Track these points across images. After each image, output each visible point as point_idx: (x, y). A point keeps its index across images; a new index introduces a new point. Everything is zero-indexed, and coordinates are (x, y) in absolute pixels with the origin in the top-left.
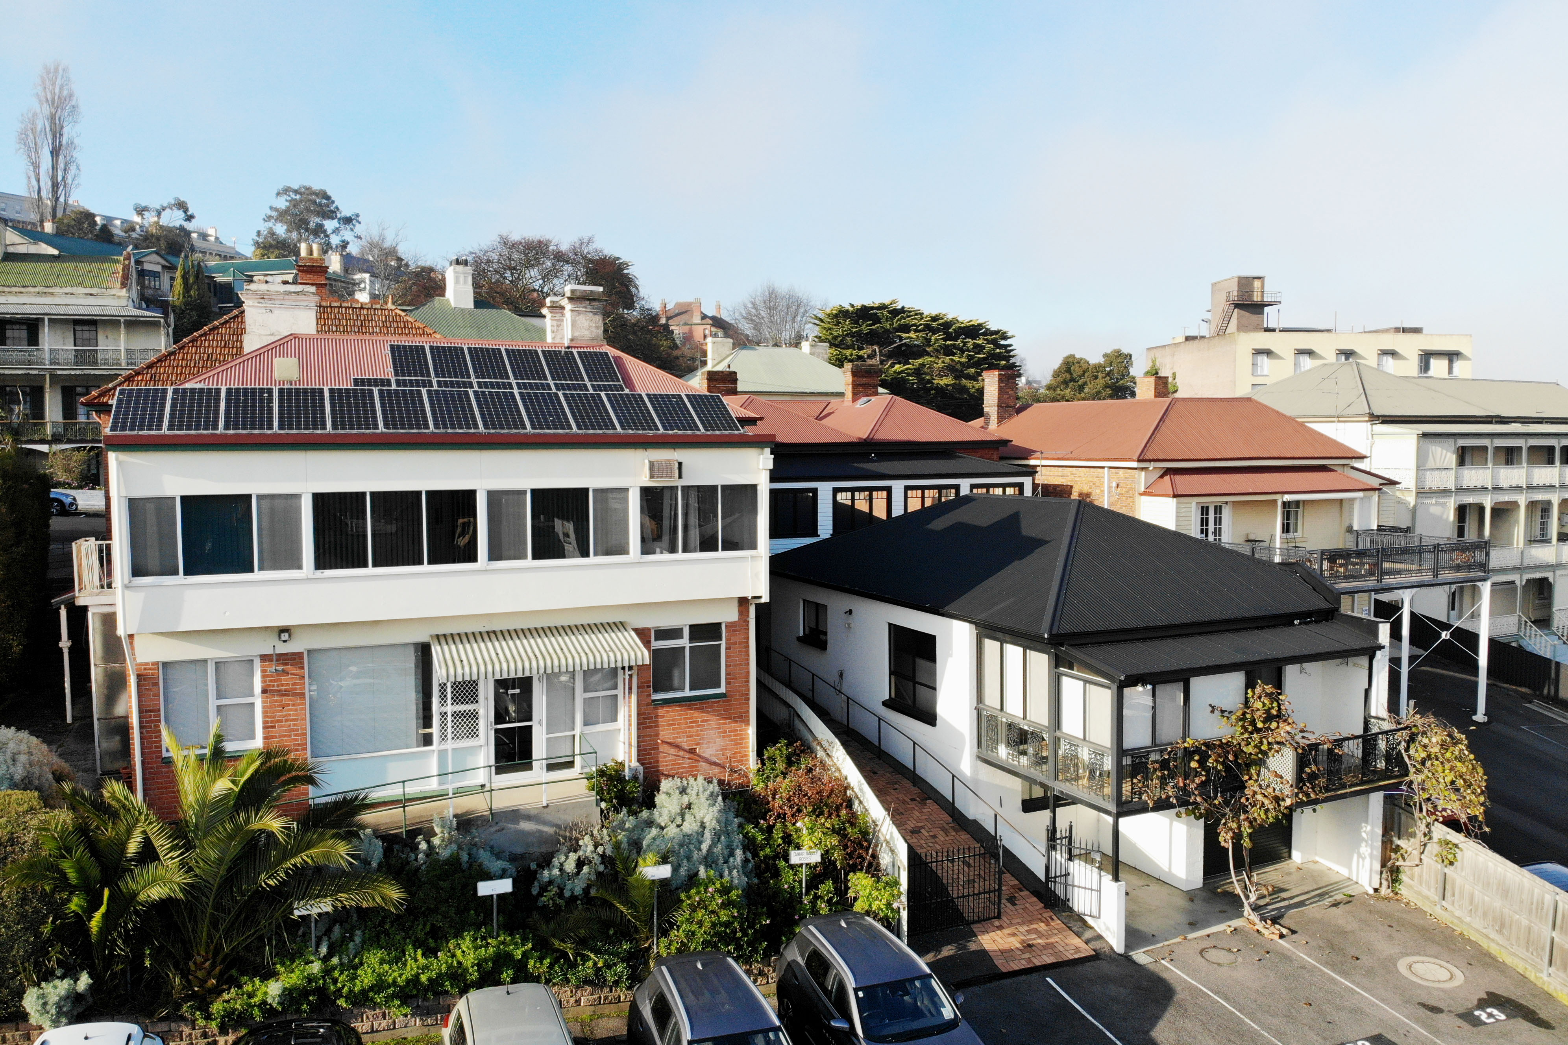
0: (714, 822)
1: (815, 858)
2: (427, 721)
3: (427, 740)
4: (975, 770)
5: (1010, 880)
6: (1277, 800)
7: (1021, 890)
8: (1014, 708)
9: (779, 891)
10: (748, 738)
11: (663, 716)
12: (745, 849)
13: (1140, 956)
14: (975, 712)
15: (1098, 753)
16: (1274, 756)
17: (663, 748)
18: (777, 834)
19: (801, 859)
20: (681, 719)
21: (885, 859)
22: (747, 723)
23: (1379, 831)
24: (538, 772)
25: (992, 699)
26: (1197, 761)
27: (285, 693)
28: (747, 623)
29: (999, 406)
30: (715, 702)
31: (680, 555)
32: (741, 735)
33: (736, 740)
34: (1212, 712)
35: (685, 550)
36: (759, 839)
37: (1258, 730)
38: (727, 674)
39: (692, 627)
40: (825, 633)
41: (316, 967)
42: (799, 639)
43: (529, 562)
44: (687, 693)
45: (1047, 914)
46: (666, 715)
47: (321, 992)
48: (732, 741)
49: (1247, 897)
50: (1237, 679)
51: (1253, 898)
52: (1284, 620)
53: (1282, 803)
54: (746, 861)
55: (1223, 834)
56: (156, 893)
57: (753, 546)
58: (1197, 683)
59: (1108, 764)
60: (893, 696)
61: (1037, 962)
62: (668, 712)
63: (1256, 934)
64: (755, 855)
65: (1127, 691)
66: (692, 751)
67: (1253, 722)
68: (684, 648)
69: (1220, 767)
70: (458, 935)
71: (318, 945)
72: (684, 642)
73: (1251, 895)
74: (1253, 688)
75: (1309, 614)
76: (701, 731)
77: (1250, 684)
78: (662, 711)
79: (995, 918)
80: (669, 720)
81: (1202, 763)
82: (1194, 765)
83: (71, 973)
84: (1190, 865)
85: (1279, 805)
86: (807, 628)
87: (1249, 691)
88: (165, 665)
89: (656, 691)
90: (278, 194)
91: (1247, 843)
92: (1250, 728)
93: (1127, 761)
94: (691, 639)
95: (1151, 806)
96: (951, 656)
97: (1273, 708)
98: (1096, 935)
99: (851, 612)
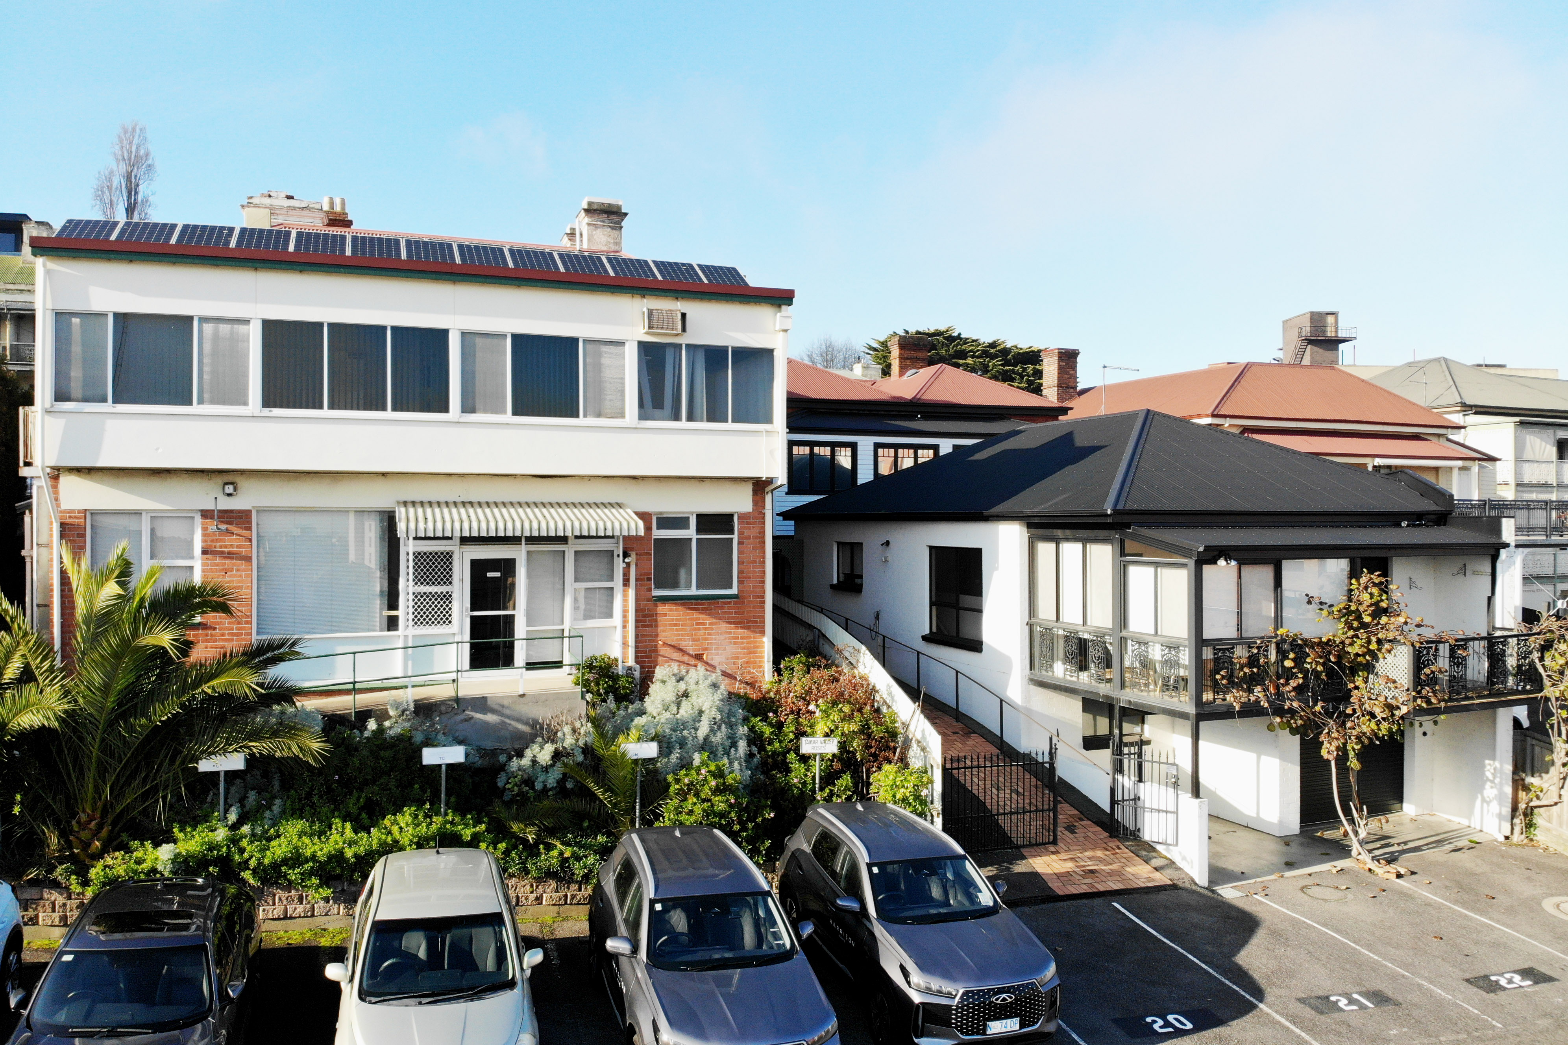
0: (714, 709)
1: (831, 747)
2: (392, 602)
3: (392, 623)
4: (1028, 695)
5: (1066, 811)
6: (1391, 708)
7: (1081, 820)
8: (1072, 616)
9: (788, 786)
10: (763, 647)
11: (665, 615)
12: (750, 743)
13: (1228, 892)
14: (1027, 628)
15: (1173, 647)
16: (1385, 658)
17: (664, 651)
18: (789, 729)
19: (813, 748)
20: (686, 619)
21: (915, 760)
22: (763, 633)
23: (1509, 767)
24: (516, 670)
25: (1045, 611)
26: (1292, 660)
27: (230, 555)
28: (763, 516)
29: (1059, 386)
30: (725, 603)
31: (684, 424)
32: (755, 642)
33: (749, 648)
34: (1309, 602)
35: (690, 418)
36: (768, 732)
37: (1364, 626)
38: (739, 572)
39: (700, 517)
40: (861, 577)
41: (221, 834)
42: (833, 587)
43: (508, 417)
44: (694, 591)
45: (1114, 843)
46: (668, 614)
47: (225, 862)
48: (744, 648)
49: (1356, 833)
50: (1338, 567)
51: (1363, 834)
52: (1389, 520)
53: (1397, 713)
54: (750, 756)
55: (1326, 745)
56: (29, 720)
57: (768, 420)
58: (1290, 567)
59: (1186, 657)
60: (934, 630)
61: (1101, 888)
62: (671, 610)
63: (1368, 874)
64: (762, 749)
65: (1207, 567)
66: (697, 656)
67: (1359, 617)
68: (691, 539)
69: (1320, 668)
70: (398, 809)
71: (226, 811)
72: (691, 533)
73: (1360, 831)
74: (1358, 580)
75: (1418, 517)
76: (709, 634)
77: (1354, 574)
78: (661, 609)
79: (1049, 843)
80: (673, 620)
81: (1299, 661)
82: (1288, 664)
84: (1284, 805)
85: (1393, 715)
86: (841, 575)
87: (1353, 581)
88: (94, 515)
89: (658, 586)
91: (1354, 763)
92: (1355, 624)
93: (1208, 654)
94: (699, 531)
95: (1237, 708)
96: (999, 568)
97: (1382, 600)
98: (1172, 863)
99: (887, 543)
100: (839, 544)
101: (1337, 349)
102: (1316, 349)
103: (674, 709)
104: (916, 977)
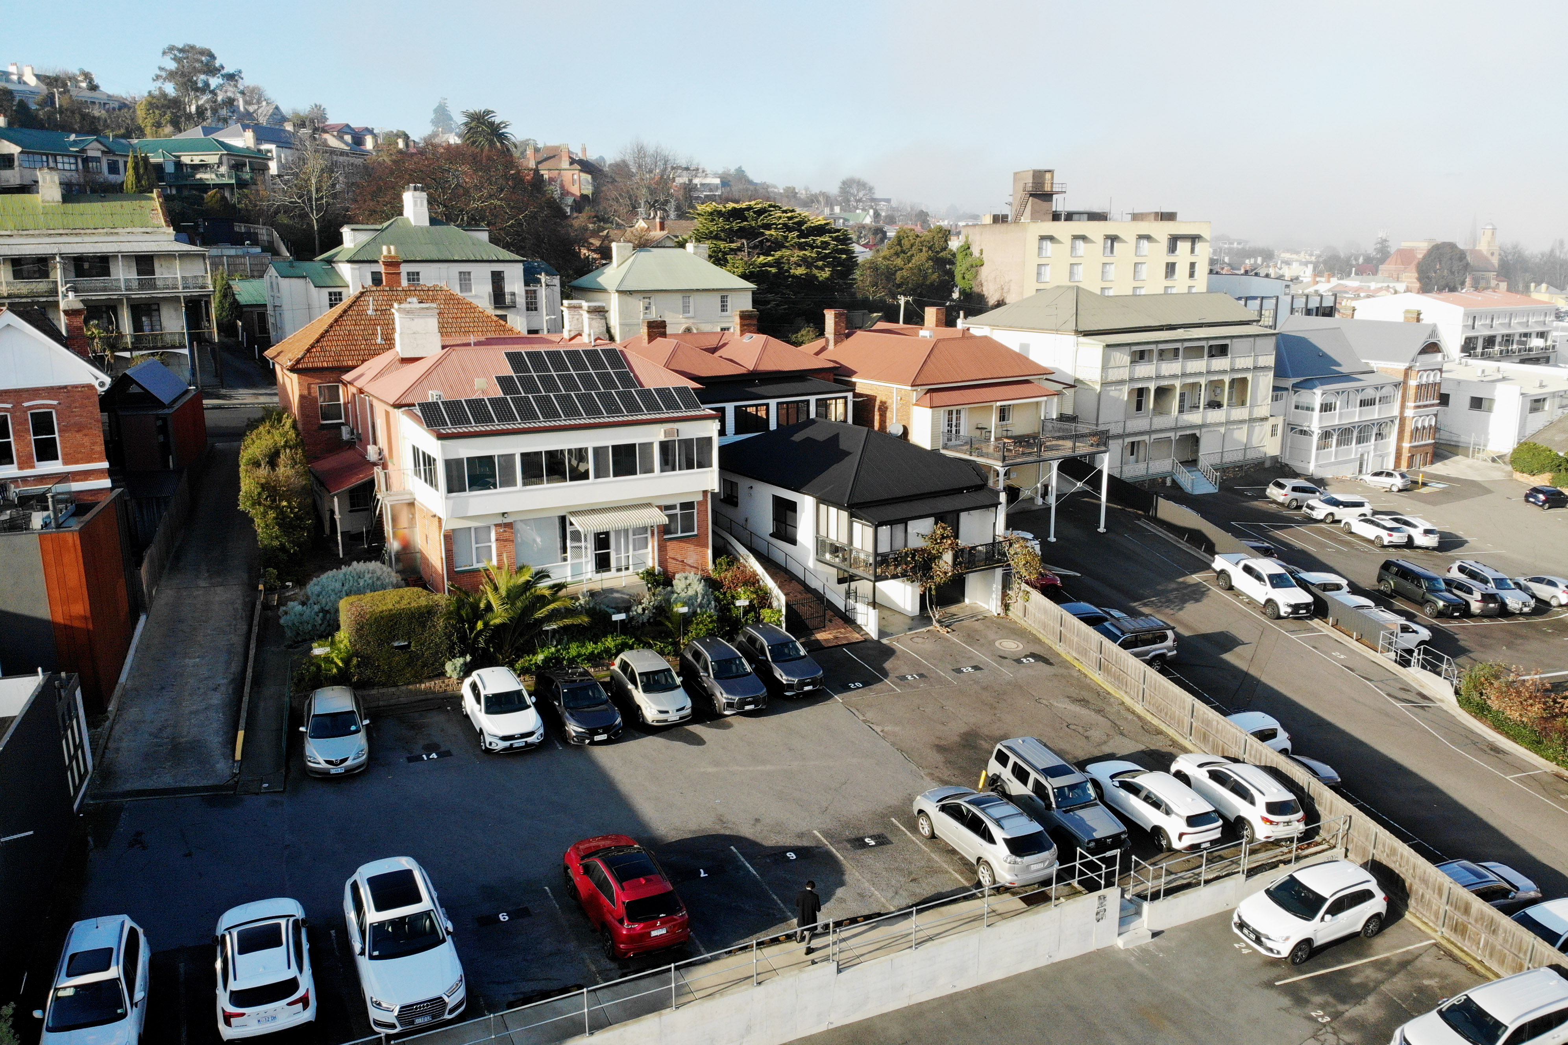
0: (701, 590)
1: (747, 603)
2: (564, 550)
3: (565, 559)
4: (815, 565)
5: (829, 613)
6: (946, 573)
7: (834, 616)
8: (833, 536)
9: (731, 617)
10: (708, 555)
11: (669, 546)
12: (715, 601)
13: (885, 641)
14: (815, 538)
15: (868, 555)
16: (944, 554)
17: (669, 560)
18: (728, 595)
19: (740, 604)
20: (677, 547)
21: (775, 604)
22: (708, 548)
23: (1000, 588)
24: (613, 572)
25: (823, 532)
26: (911, 557)
27: (506, 540)
28: (707, 502)
30: (692, 539)
31: (677, 472)
32: (705, 554)
34: (918, 536)
35: (680, 469)
36: (721, 597)
37: (937, 543)
38: (698, 525)
39: (681, 504)
40: (737, 498)
43: (611, 478)
44: (679, 535)
45: (845, 625)
46: (671, 545)
47: (556, 658)
48: (701, 556)
49: (934, 616)
50: (931, 520)
51: (937, 617)
52: (959, 491)
53: (948, 575)
54: (716, 606)
57: (710, 466)
58: (911, 524)
59: (871, 560)
60: (775, 531)
61: (840, 643)
63: (937, 632)
64: (720, 604)
65: (879, 528)
66: (683, 561)
67: (936, 540)
68: (678, 514)
69: (921, 560)
70: (605, 636)
71: (552, 641)
72: (678, 511)
75: (971, 487)
76: (687, 552)
77: (936, 523)
78: (668, 544)
79: (823, 628)
80: (673, 547)
81: (913, 558)
82: (909, 559)
83: (463, 655)
84: (913, 605)
85: (946, 575)
86: (726, 494)
87: (935, 526)
88: (453, 530)
89: (665, 534)
90: (164, 53)
91: (933, 592)
92: (934, 543)
93: (879, 558)
94: (681, 509)
95: (891, 577)
96: (804, 512)
97: (945, 533)
98: (865, 632)
99: (751, 487)
100: (725, 480)
101: (1051, 200)
102: (1036, 200)
103: (686, 588)
104: (784, 677)
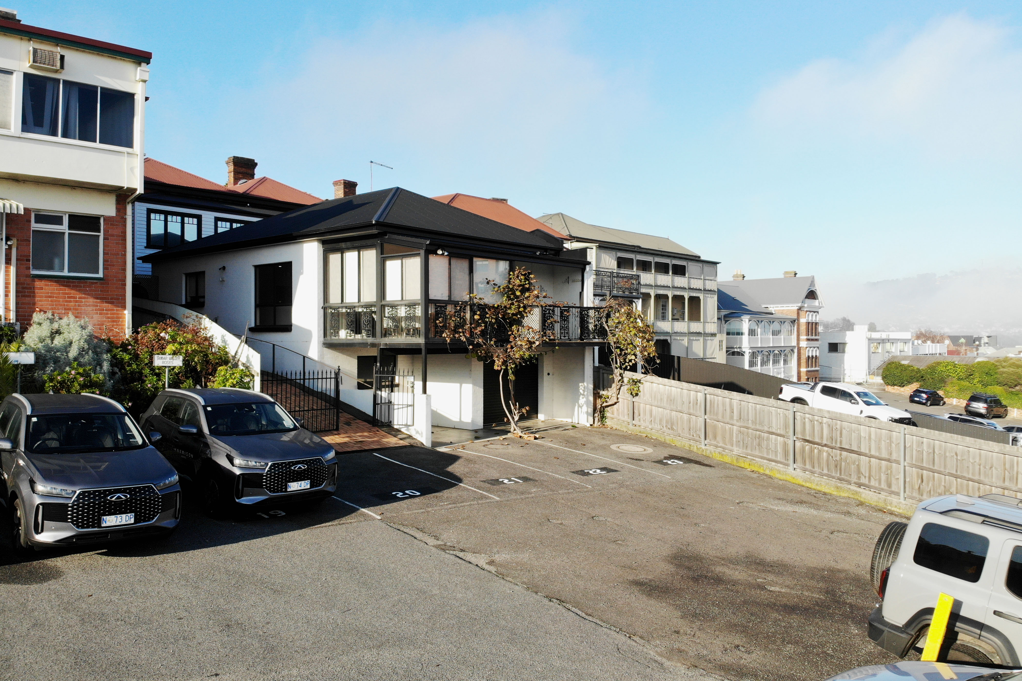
1: (178, 362)
4: (321, 355)
5: (345, 416)
7: (355, 420)
8: (349, 298)
9: (142, 390)
10: (125, 318)
11: (42, 289)
13: (442, 449)
14: (322, 311)
15: (411, 305)
16: (527, 316)
18: (142, 355)
19: (163, 362)
20: (59, 293)
22: (124, 307)
23: (591, 386)
25: (335, 298)
26: (479, 315)
28: (125, 221)
30: (93, 283)
31: (60, 139)
32: (118, 314)
33: (113, 318)
34: (488, 283)
35: (65, 135)
37: (517, 297)
38: (104, 261)
39: (72, 216)
44: (66, 273)
45: (375, 429)
46: (45, 287)
48: (108, 318)
49: (513, 418)
50: (503, 265)
51: (516, 418)
52: (531, 250)
53: (534, 346)
54: (113, 372)
58: (477, 262)
59: (419, 312)
60: (258, 324)
61: (366, 448)
62: (46, 285)
63: (519, 439)
64: (122, 369)
65: (431, 257)
67: (514, 294)
68: (64, 233)
69: (493, 321)
72: (64, 228)
74: (514, 272)
75: (545, 250)
76: (79, 306)
77: (512, 269)
78: (39, 284)
79: (334, 430)
80: (48, 293)
81: (483, 316)
82: (476, 317)
84: (475, 412)
85: (531, 346)
86: (188, 298)
87: (511, 273)
89: (35, 268)
91: (511, 377)
92: (512, 297)
93: (432, 308)
94: (70, 228)
95: (448, 341)
96: (302, 273)
97: (526, 284)
98: (410, 437)
99: (224, 268)
100: (188, 275)
103: (48, 341)
104: (238, 461)
